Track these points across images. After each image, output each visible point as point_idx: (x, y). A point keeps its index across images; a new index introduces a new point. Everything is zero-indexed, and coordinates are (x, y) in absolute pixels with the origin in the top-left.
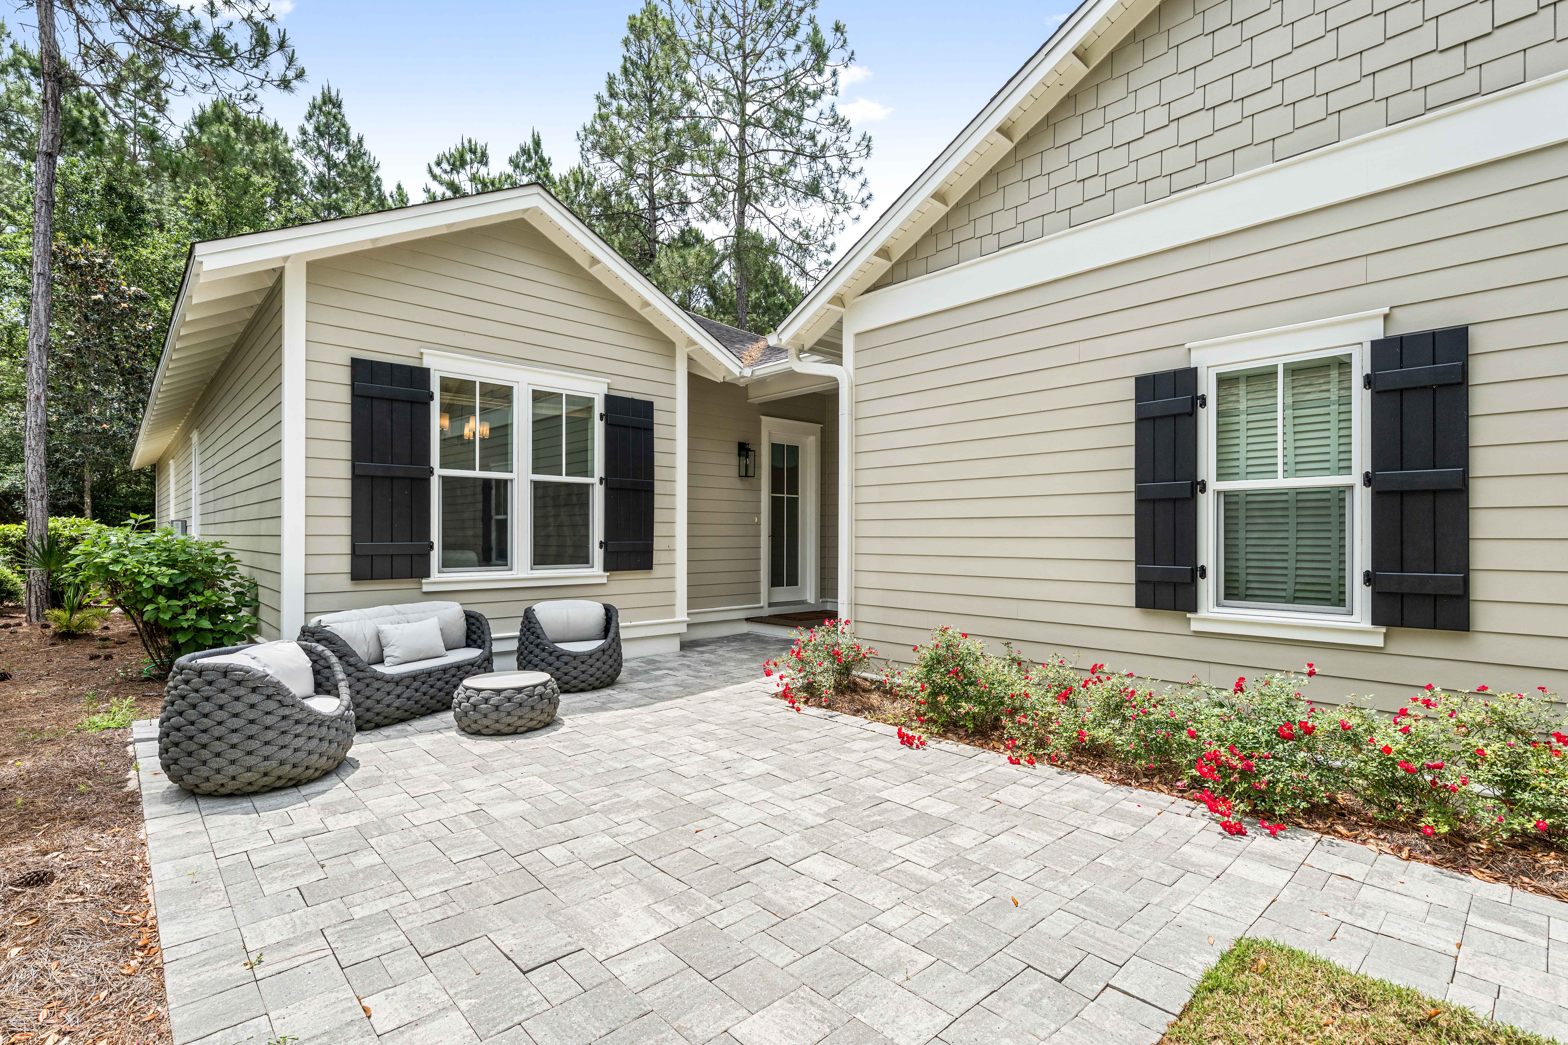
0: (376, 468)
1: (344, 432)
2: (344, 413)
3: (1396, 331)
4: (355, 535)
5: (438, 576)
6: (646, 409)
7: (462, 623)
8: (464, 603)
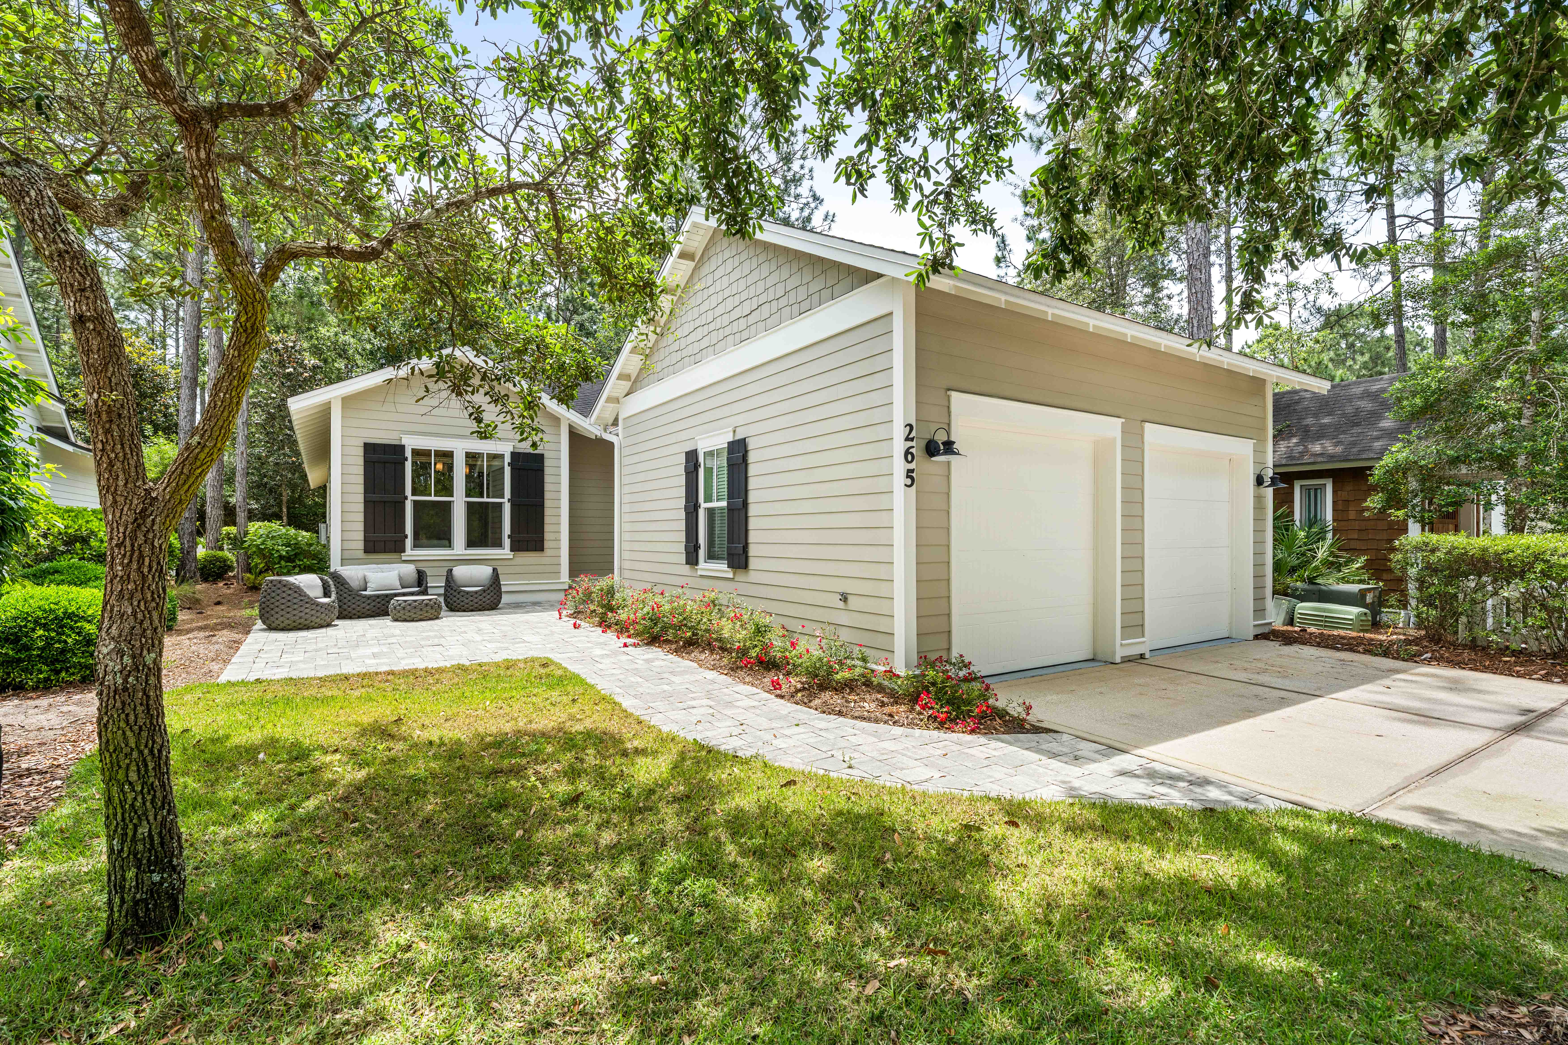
0: (376, 497)
1: (361, 479)
2: (361, 470)
3: (738, 437)
4: (366, 531)
5: (410, 552)
6: (539, 459)
7: (415, 575)
8: (421, 566)
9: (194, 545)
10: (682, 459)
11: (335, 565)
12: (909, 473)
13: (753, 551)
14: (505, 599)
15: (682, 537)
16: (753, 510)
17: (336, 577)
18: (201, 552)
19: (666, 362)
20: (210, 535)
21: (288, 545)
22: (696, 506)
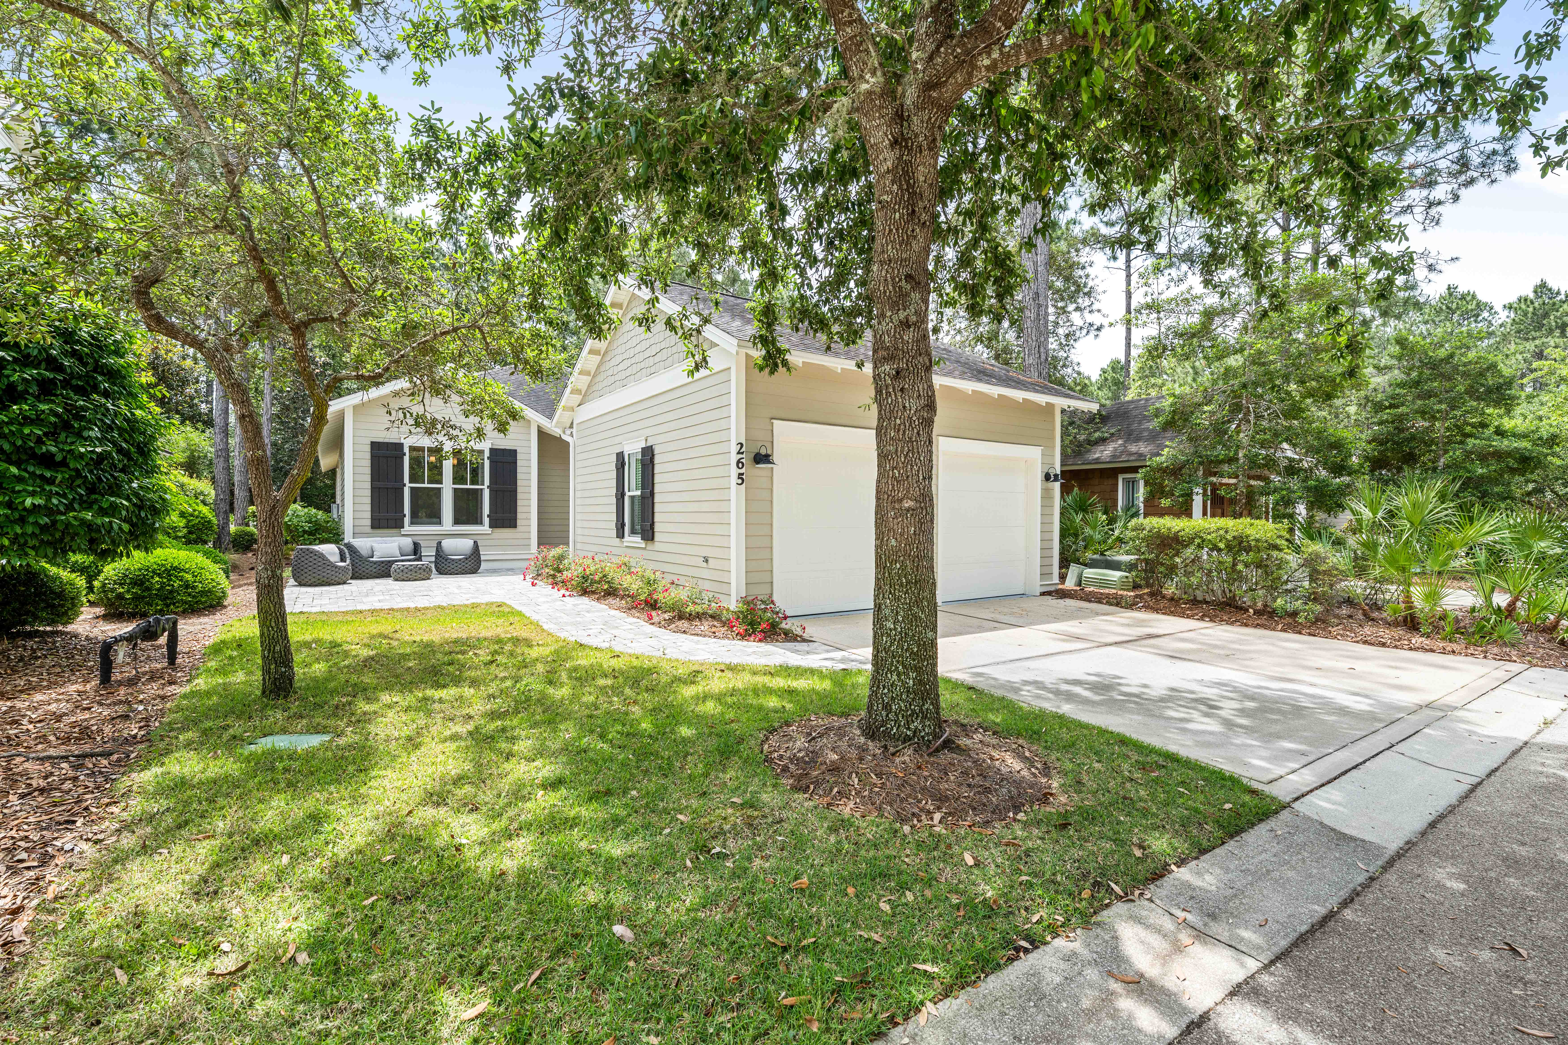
0: (380, 484)
1: (368, 470)
2: (368, 463)
3: (648, 445)
4: (372, 511)
5: (408, 528)
6: (513, 453)
7: (412, 546)
8: (416, 539)
9: (227, 523)
10: (614, 458)
11: (348, 538)
12: (740, 476)
13: (657, 528)
14: (484, 566)
15: (614, 517)
16: (657, 498)
17: (349, 546)
18: (233, 528)
19: (605, 383)
20: (238, 513)
21: (310, 522)
22: (623, 495)
